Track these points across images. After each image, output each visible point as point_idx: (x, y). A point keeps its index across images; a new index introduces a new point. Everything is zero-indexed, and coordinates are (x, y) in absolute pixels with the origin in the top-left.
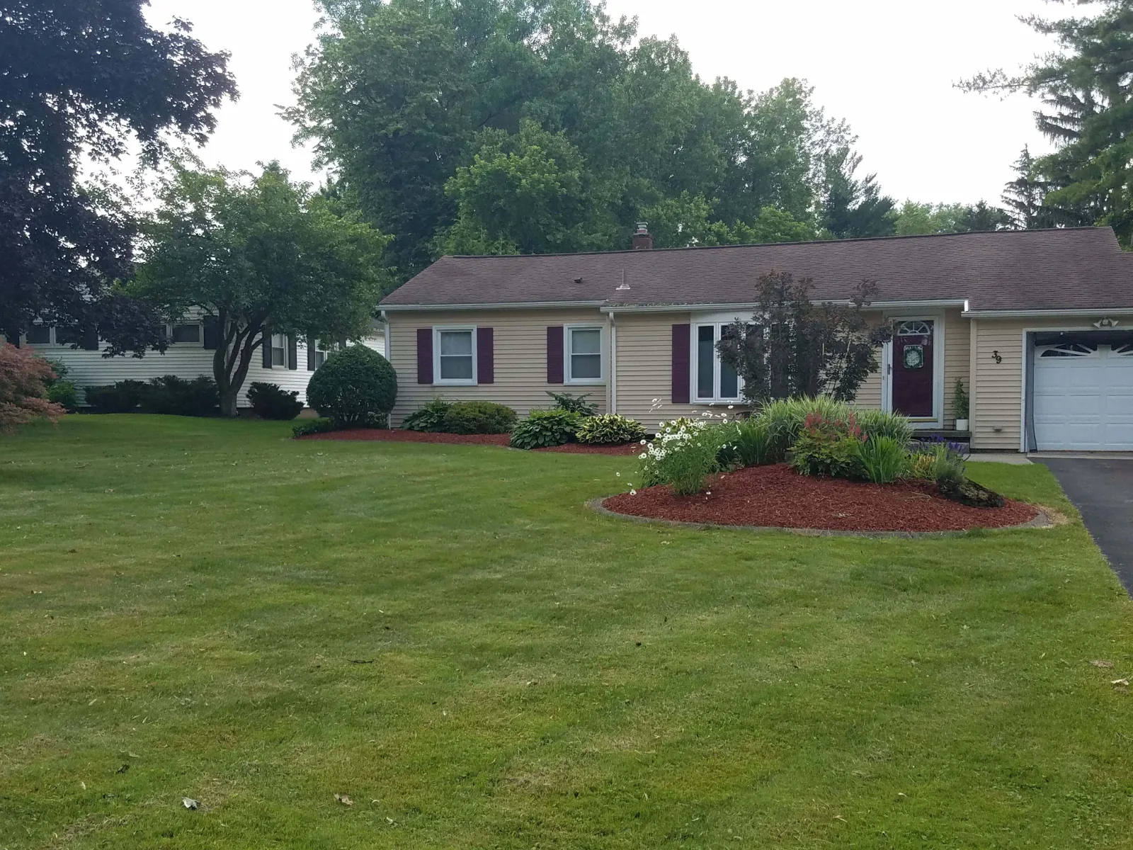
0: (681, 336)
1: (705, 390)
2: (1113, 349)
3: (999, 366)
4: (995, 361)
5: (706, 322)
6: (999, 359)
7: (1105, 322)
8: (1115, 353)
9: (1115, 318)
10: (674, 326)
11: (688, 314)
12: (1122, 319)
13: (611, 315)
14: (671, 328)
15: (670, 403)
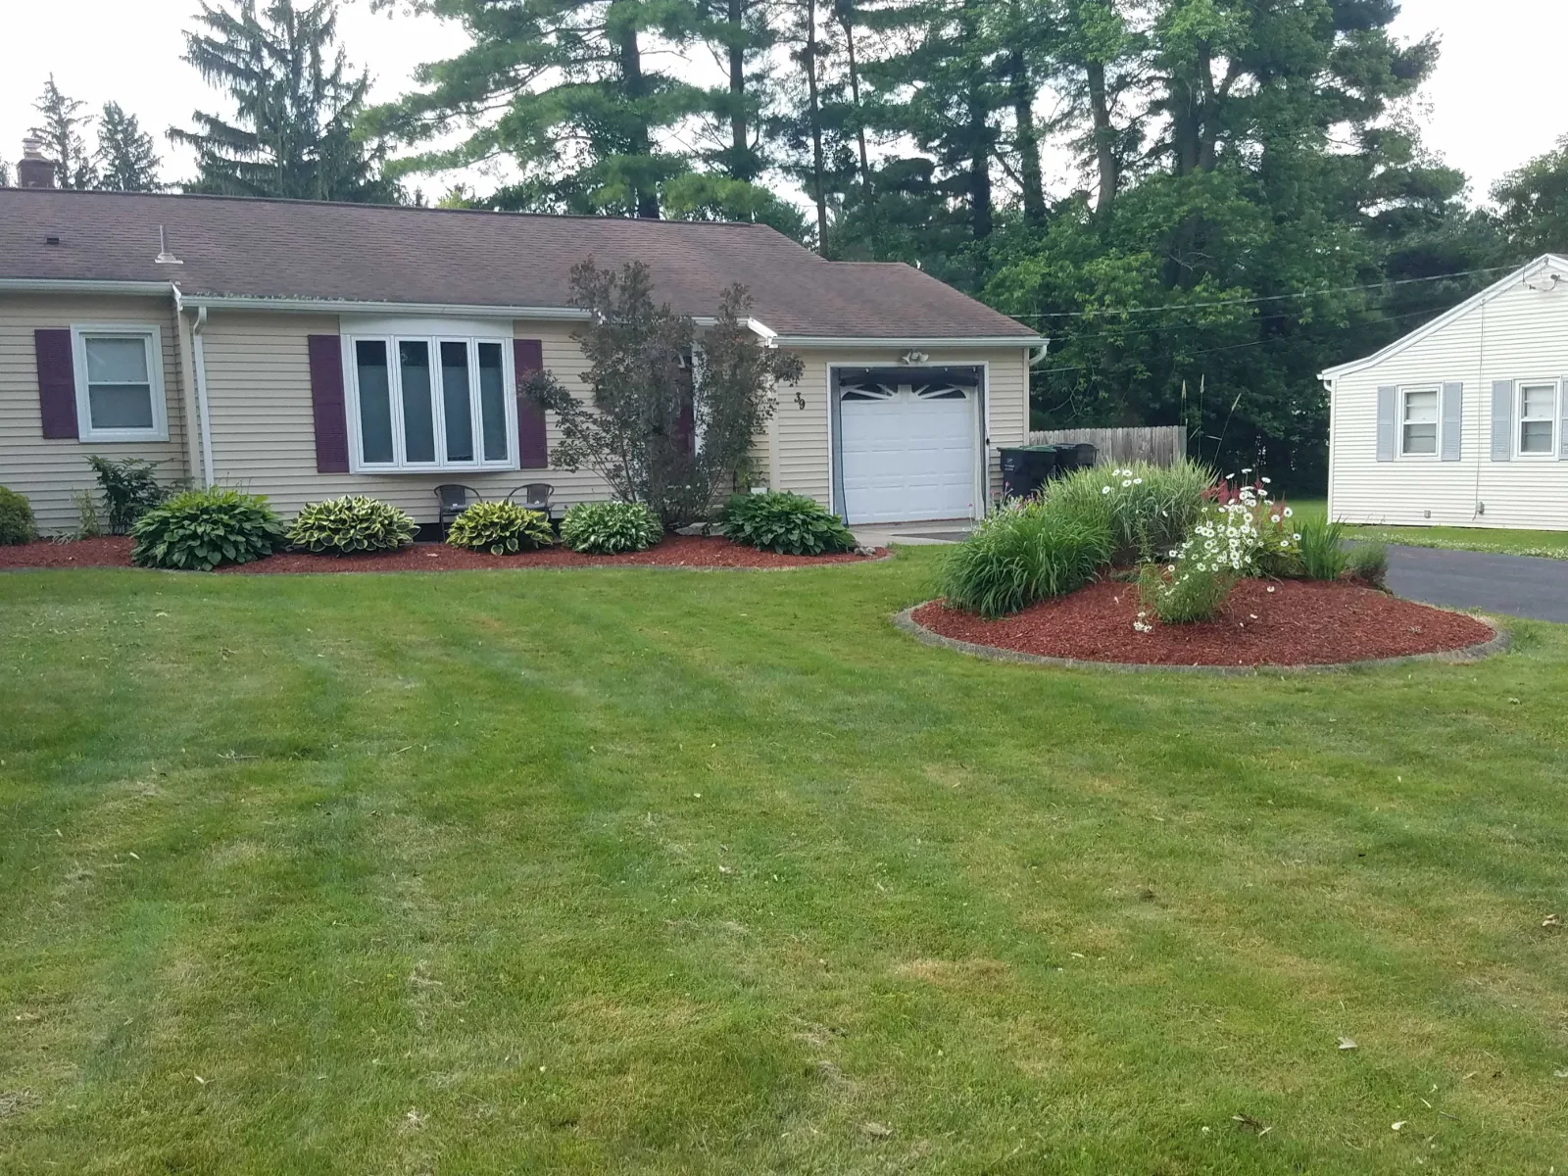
0: (324, 357)
1: (378, 447)
2: (914, 390)
3: (803, 413)
4: (797, 406)
5: (371, 333)
6: (802, 404)
7: (915, 355)
8: (915, 396)
9: (923, 350)
10: (311, 338)
11: (335, 318)
12: (933, 352)
13: (203, 312)
14: (305, 341)
15: (315, 472)
